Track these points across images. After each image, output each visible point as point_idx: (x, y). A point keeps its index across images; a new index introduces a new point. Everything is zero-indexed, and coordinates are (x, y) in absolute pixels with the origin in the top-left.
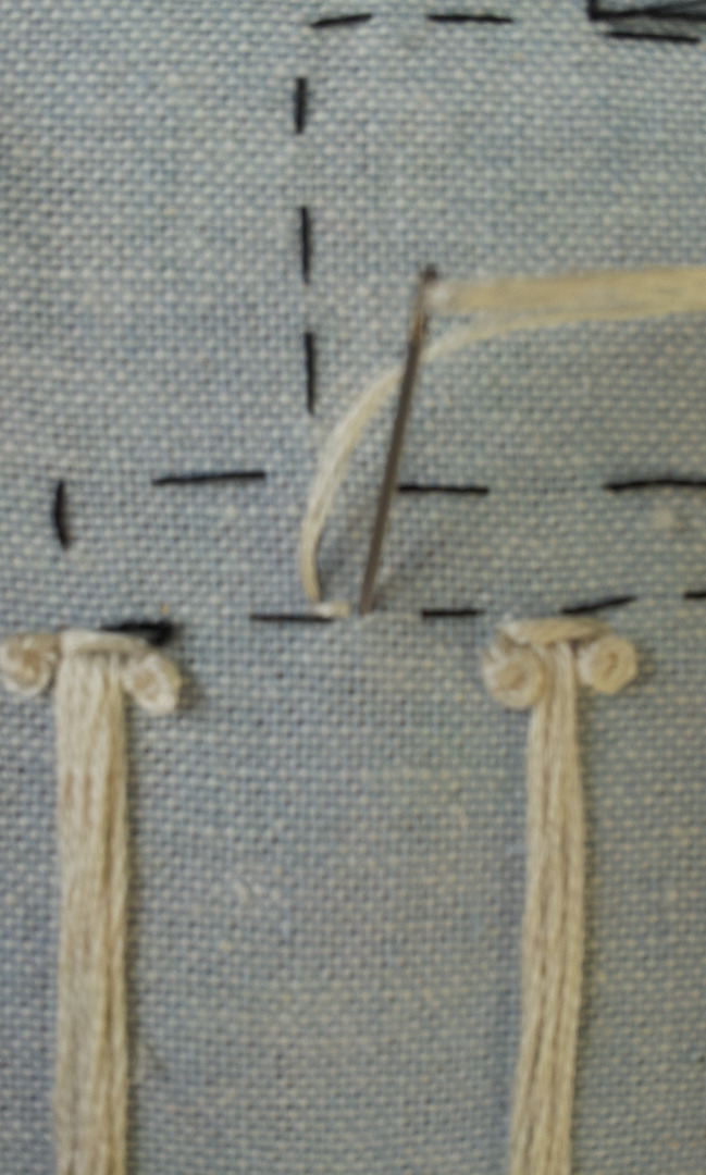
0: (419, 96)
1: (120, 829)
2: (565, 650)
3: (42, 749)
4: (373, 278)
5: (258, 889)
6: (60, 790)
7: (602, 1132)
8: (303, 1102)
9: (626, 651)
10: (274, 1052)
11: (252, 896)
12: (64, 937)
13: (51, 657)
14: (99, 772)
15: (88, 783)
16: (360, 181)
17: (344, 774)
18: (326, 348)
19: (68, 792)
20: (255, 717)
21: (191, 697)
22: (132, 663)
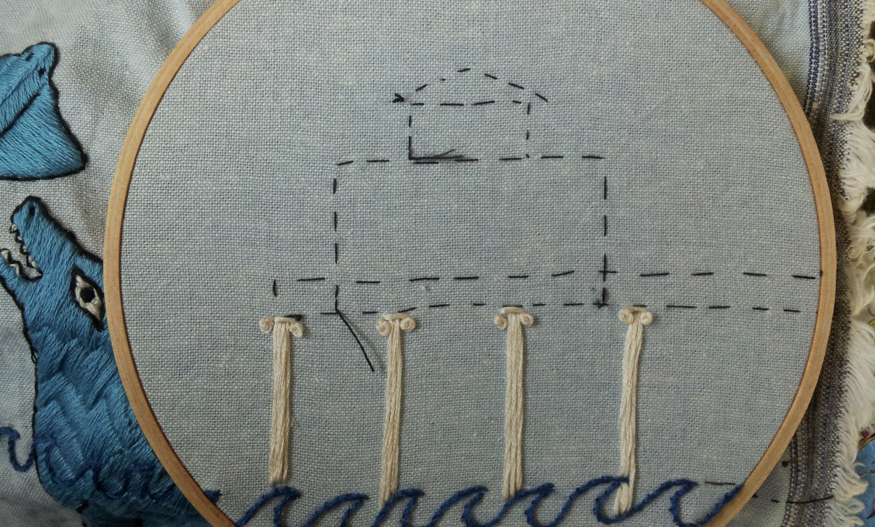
0: (364, 183)
1: (289, 364)
2: (397, 321)
3: (269, 346)
4: (352, 229)
5: (321, 379)
6: (274, 355)
7: (407, 443)
8: (332, 433)
9: (412, 321)
10: (325, 420)
11: (320, 381)
12: (275, 391)
13: (272, 323)
14: (284, 351)
15: (281, 354)
16: (349, 205)
17: (343, 352)
18: (340, 247)
19: (276, 355)
20: (321, 338)
21: (306, 332)
22: (292, 325)
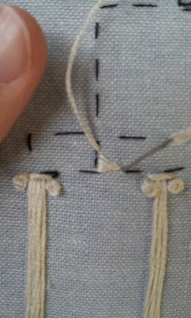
0: (130, 28)
1: (44, 225)
2: (165, 182)
3: (24, 203)
4: (115, 79)
5: (80, 242)
6: (29, 214)
7: (168, 307)
8: (90, 296)
9: (181, 183)
10: (83, 283)
11: (78, 243)
12: (29, 252)
13: (27, 180)
14: (39, 210)
15: (36, 213)
16: (113, 52)
17: (103, 213)
18: (102, 98)
19: (31, 215)
20: (80, 197)
21: (62, 193)
22: (48, 182)
